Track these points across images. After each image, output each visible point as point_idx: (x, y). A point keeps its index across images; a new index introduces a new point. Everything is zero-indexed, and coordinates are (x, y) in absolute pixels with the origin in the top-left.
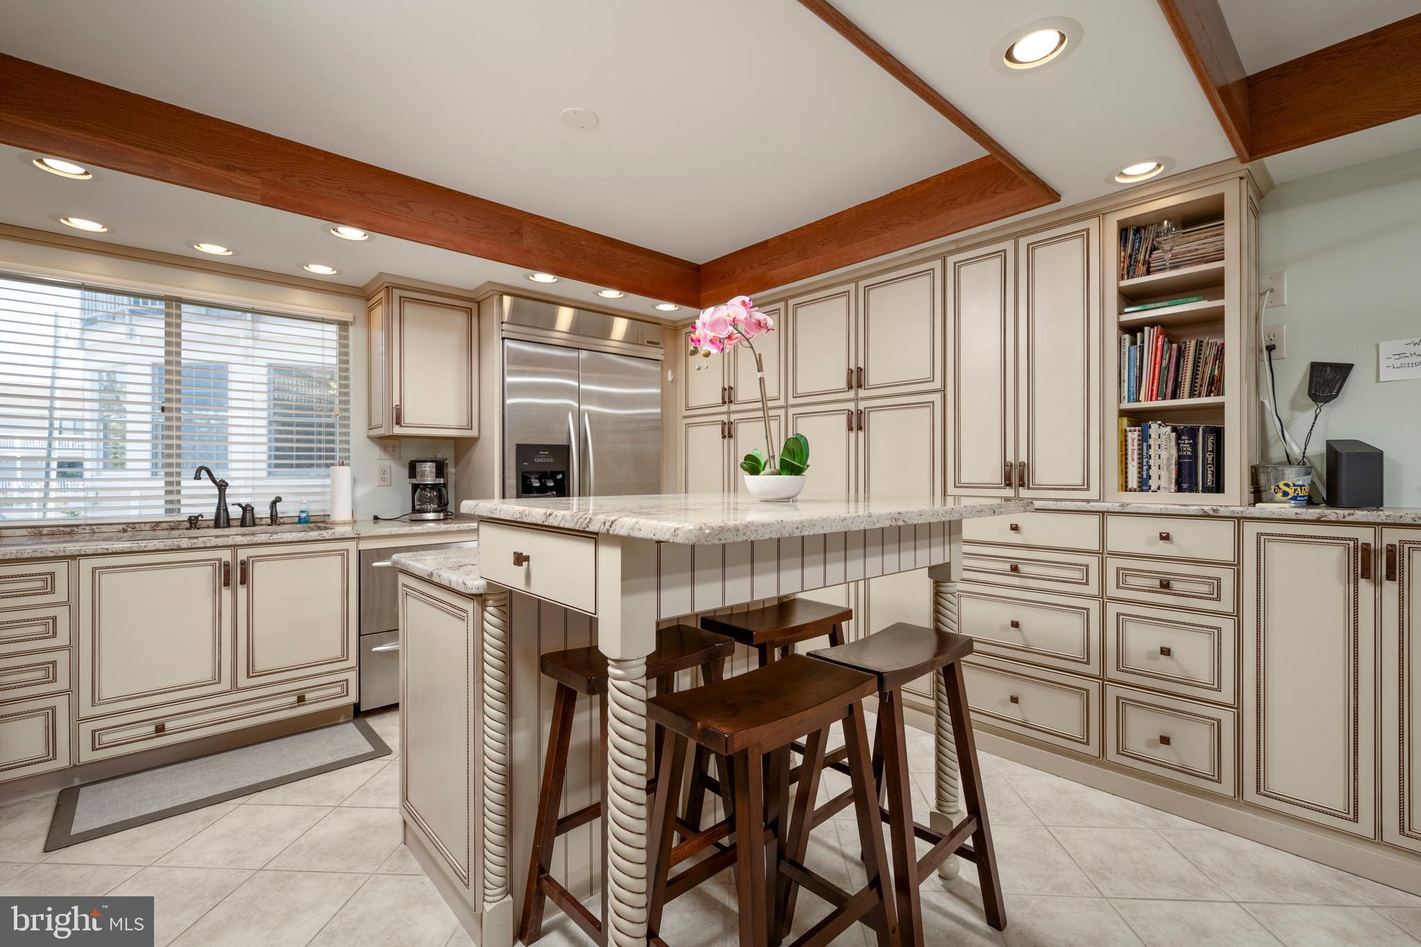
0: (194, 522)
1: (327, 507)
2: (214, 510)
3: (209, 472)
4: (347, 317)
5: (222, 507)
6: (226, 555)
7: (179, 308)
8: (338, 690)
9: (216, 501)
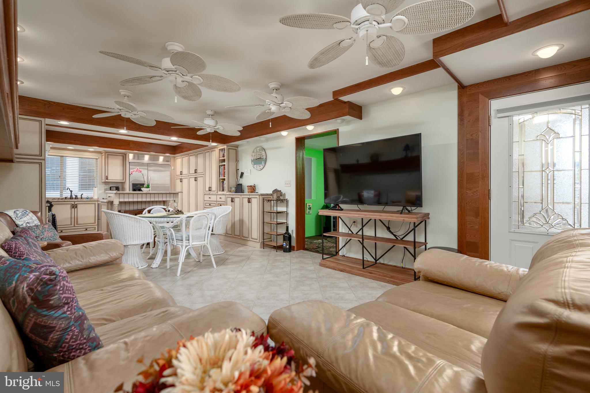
0: (66, 198)
1: (93, 196)
2: (70, 196)
3: (69, 189)
4: (97, 157)
5: (71, 196)
6: (73, 203)
7: (63, 158)
8: (94, 229)
9: (70, 194)
